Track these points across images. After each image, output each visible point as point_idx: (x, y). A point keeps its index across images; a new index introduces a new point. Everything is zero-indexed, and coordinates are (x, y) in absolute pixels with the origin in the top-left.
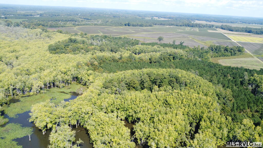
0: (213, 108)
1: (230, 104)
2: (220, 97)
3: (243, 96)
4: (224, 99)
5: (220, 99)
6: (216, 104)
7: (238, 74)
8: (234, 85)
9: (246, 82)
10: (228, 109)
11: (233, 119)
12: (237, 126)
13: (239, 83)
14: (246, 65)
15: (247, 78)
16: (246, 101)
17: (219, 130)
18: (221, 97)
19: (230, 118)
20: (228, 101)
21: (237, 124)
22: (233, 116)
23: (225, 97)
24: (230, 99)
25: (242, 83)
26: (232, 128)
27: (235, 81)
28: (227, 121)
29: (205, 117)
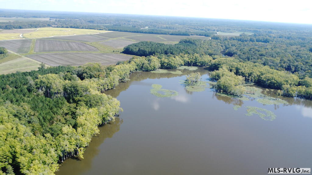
0: (22, 134)
1: (35, 119)
2: (21, 116)
3: (41, 105)
4: (25, 117)
5: (21, 118)
6: (22, 128)
7: (18, 81)
8: (22, 95)
9: (34, 88)
10: (37, 125)
11: (52, 135)
12: (60, 139)
13: (26, 91)
14: (19, 68)
15: (32, 82)
16: (48, 108)
17: (45, 155)
18: (22, 116)
19: (48, 135)
20: (32, 117)
21: (60, 137)
22: (51, 131)
23: (26, 114)
24: (32, 113)
25: (29, 90)
26: (57, 144)
27: (21, 91)
28: (47, 139)
29: (18, 150)
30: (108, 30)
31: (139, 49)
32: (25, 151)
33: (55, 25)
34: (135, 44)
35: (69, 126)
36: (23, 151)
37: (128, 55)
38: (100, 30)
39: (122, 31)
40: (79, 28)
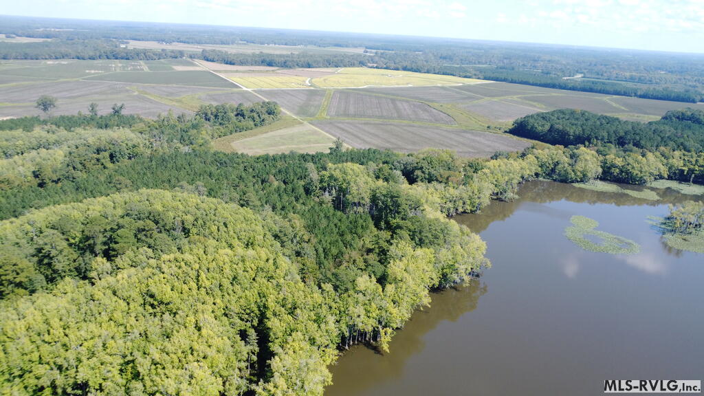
0: (282, 274)
1: (309, 249)
2: (285, 239)
3: (324, 222)
4: (292, 241)
5: (285, 244)
6: (284, 263)
7: (291, 170)
8: (294, 199)
9: (316, 187)
10: (311, 262)
11: (336, 288)
12: (349, 299)
13: (302, 191)
14: (296, 145)
15: (315, 176)
16: (335, 232)
17: (316, 325)
18: (287, 240)
19: (328, 287)
20: (305, 245)
21: (349, 296)
22: (334, 280)
23: (295, 237)
24: (306, 238)
25: (308, 191)
26: (342, 309)
27: (293, 190)
28: (325, 295)
29: (271, 304)
30: (482, 77)
31: (552, 126)
32: (283, 309)
33: (373, 63)
34: (543, 113)
35: (370, 276)
36: (278, 308)
37: (522, 139)
38: (465, 77)
39: (515, 82)
40: (420, 72)
